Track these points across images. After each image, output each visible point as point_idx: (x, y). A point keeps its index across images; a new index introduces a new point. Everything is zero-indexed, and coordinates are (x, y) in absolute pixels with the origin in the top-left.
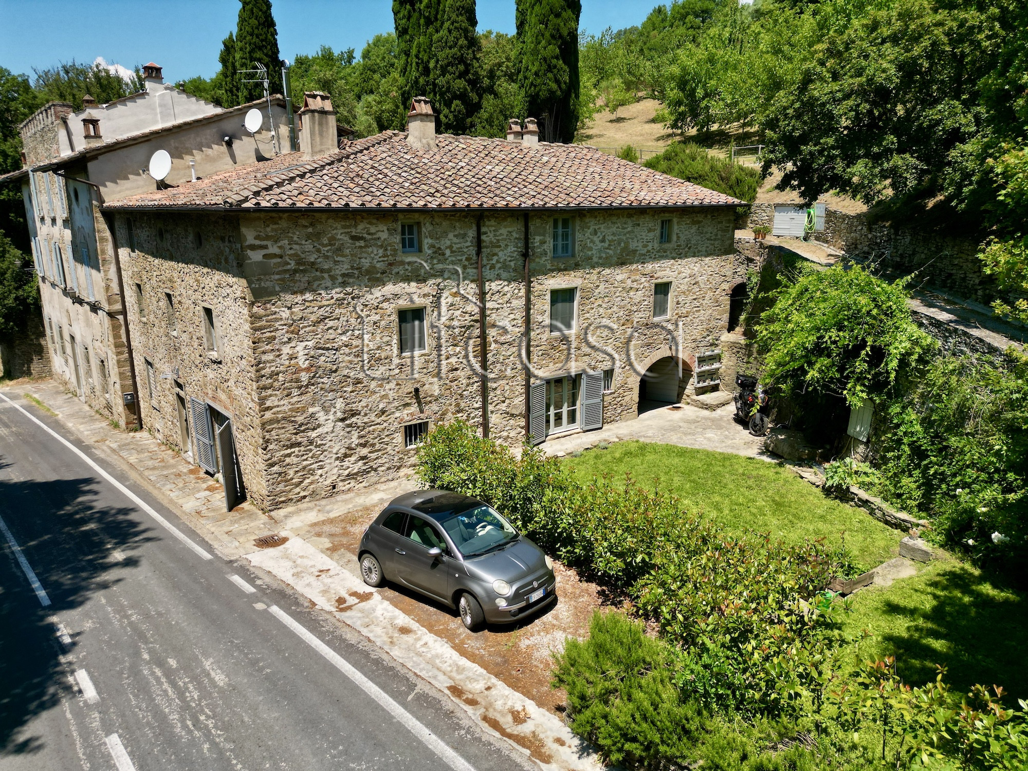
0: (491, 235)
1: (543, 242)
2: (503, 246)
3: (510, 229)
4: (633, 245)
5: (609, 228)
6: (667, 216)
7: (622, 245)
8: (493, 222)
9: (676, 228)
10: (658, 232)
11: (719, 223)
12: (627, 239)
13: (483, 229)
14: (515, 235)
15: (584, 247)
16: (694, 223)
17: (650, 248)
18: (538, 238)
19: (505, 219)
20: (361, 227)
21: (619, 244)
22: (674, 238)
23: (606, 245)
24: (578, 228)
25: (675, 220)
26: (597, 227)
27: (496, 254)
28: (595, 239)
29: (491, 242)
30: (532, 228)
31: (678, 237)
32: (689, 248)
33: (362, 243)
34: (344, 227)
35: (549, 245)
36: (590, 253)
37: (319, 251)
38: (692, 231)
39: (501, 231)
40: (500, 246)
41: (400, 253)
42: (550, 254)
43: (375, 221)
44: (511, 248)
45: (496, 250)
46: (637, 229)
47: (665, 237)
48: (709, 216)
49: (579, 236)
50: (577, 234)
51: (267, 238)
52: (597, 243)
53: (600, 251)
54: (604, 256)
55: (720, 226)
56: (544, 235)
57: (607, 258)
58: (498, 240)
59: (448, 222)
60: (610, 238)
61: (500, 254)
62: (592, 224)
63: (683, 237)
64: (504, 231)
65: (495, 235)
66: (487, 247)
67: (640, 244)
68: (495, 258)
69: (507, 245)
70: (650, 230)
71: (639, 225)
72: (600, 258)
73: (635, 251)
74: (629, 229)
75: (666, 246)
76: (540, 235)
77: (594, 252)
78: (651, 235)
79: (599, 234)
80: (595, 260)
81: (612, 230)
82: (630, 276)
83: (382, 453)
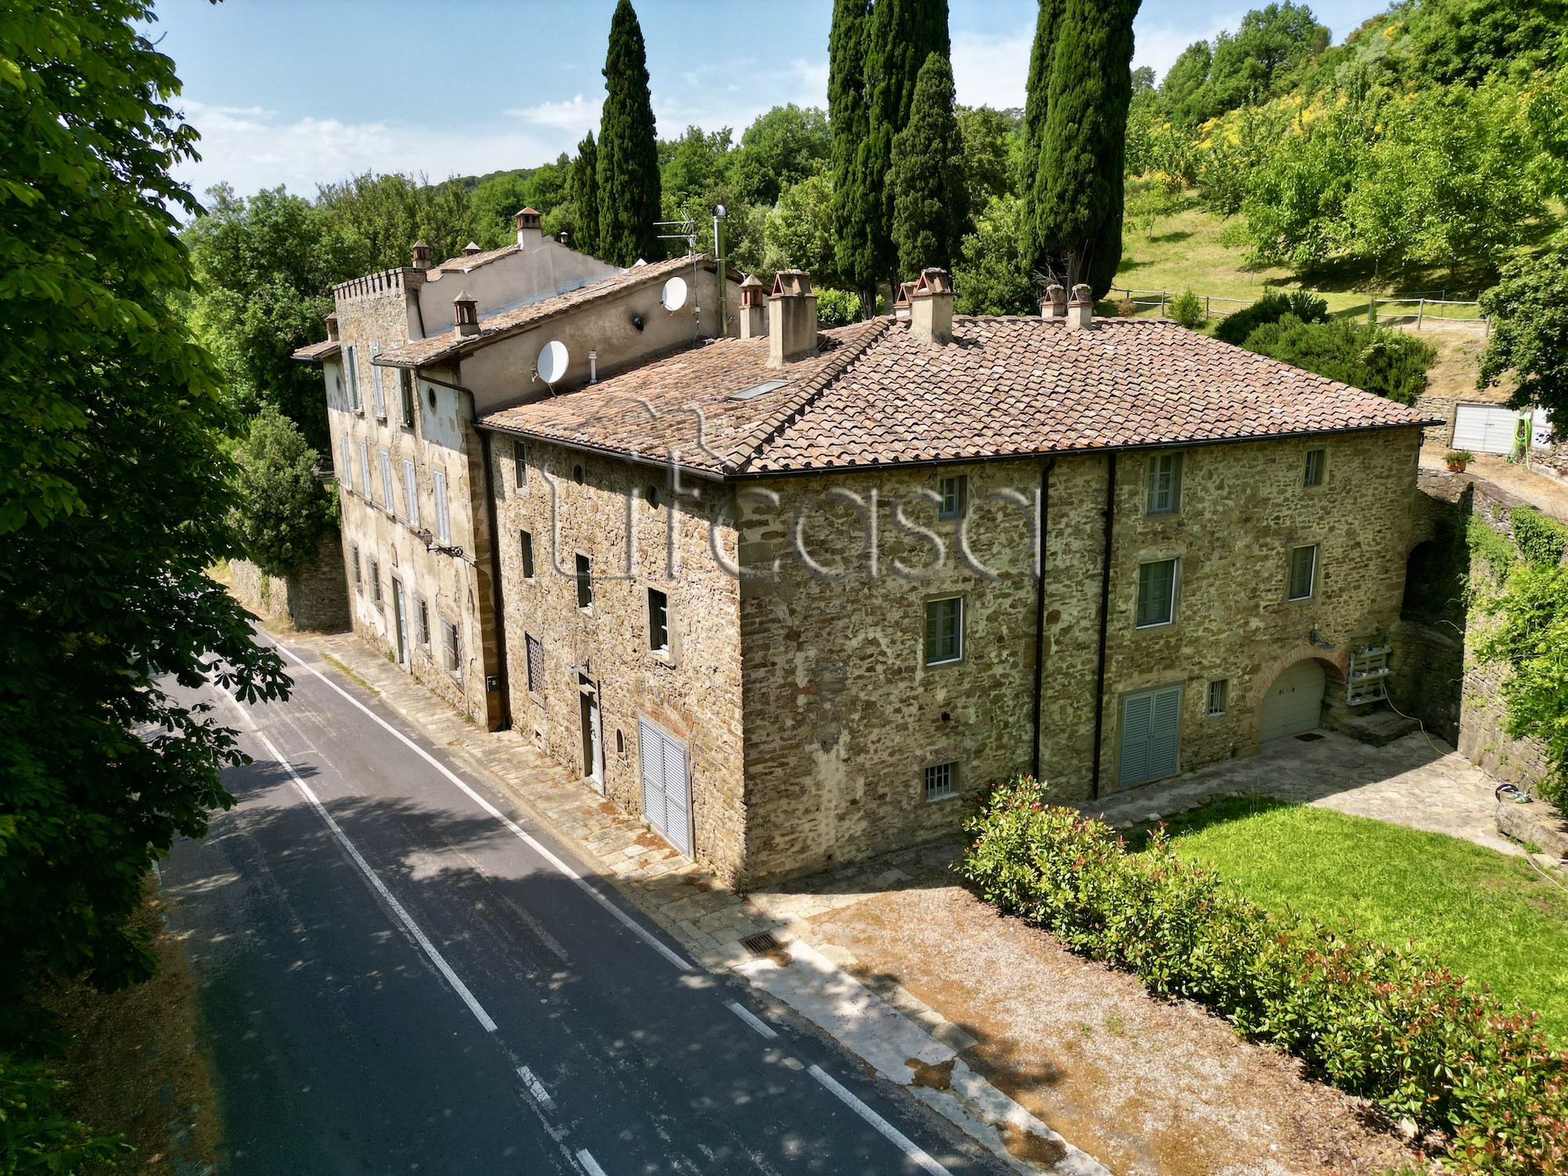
0: (1061, 487)
1: (1133, 494)
2: (1076, 502)
3: (1088, 478)
4: (1264, 492)
5: (1230, 468)
6: (1317, 444)
7: (1249, 491)
8: (1065, 469)
9: (1329, 462)
10: (1302, 471)
11: (1395, 450)
12: (1256, 482)
13: (1051, 480)
14: (1094, 485)
15: (1193, 497)
16: (1357, 453)
17: (1288, 495)
18: (1127, 488)
19: (1082, 463)
21: (1244, 491)
22: (1326, 477)
23: (1225, 493)
24: (1185, 469)
25: (1328, 451)
26: (1212, 468)
27: (1065, 515)
28: (1210, 485)
29: (1060, 498)
30: (1119, 475)
31: (1332, 476)
32: (1348, 492)
35: (1141, 500)
36: (1200, 506)
38: (1354, 465)
39: (1075, 481)
40: (1072, 503)
42: (1142, 511)
43: (906, 478)
44: (1089, 505)
45: (1065, 509)
46: (1272, 467)
47: (1313, 477)
48: (1381, 442)
49: (1186, 482)
50: (1184, 478)
52: (1212, 490)
53: (1215, 503)
54: (1220, 509)
55: (1396, 455)
56: (1135, 483)
57: (1224, 512)
58: (1070, 495)
59: (1003, 473)
60: (1231, 482)
61: (1072, 514)
62: (1206, 462)
63: (1339, 475)
64: (1079, 481)
65: (1066, 488)
66: (1054, 505)
67: (1275, 489)
68: (1065, 520)
69: (1082, 501)
70: (1290, 468)
71: (1274, 461)
72: (1215, 512)
73: (1266, 500)
74: (1259, 468)
75: (1315, 489)
76: (1129, 483)
77: (1206, 504)
78: (1292, 474)
79: (1215, 477)
80: (1207, 515)
81: (1230, 471)
82: (1257, 539)
83: (895, 807)
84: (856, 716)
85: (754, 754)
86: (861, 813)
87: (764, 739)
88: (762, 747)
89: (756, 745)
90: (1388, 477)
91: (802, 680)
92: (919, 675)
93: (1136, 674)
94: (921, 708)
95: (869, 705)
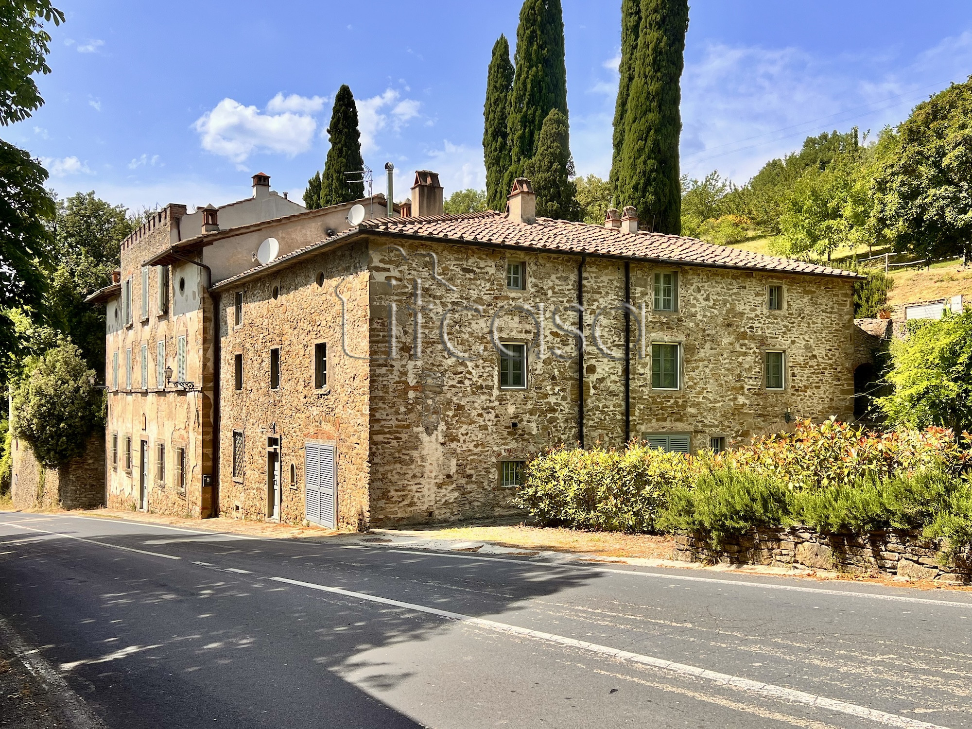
0: (593, 281)
1: (644, 294)
2: (604, 293)
3: (611, 278)
4: (740, 308)
5: (713, 287)
6: (776, 282)
7: (728, 305)
8: (594, 269)
9: (786, 295)
10: (766, 298)
11: (834, 295)
12: (733, 300)
13: (584, 275)
14: (616, 284)
15: (687, 303)
16: (806, 292)
17: (758, 312)
18: (639, 289)
19: (606, 267)
20: (471, 261)
21: (725, 305)
22: (785, 306)
23: (711, 303)
24: (680, 283)
25: (785, 288)
26: (700, 285)
27: (596, 300)
28: (699, 296)
29: (592, 288)
30: (633, 279)
31: (789, 306)
32: (803, 318)
33: (472, 276)
34: (457, 259)
35: (651, 297)
36: (693, 310)
38: (805, 300)
39: (602, 278)
40: (601, 293)
41: (505, 288)
42: (651, 307)
43: (484, 257)
44: (612, 296)
45: (597, 296)
46: (743, 292)
47: (775, 303)
48: (823, 288)
49: (681, 291)
50: (679, 289)
51: (390, 262)
52: (702, 301)
53: (704, 309)
54: (709, 314)
55: (835, 299)
56: (645, 287)
57: (711, 317)
58: (599, 287)
59: (551, 264)
60: (715, 297)
61: (601, 300)
62: (696, 282)
63: (794, 306)
64: (605, 279)
65: (596, 282)
66: (588, 292)
67: (748, 308)
68: (596, 304)
69: (607, 293)
70: (757, 295)
71: (745, 288)
72: (705, 316)
73: (742, 314)
74: (735, 291)
75: (777, 312)
76: (641, 286)
77: (698, 309)
78: (759, 299)
79: (702, 292)
80: (699, 317)
81: (716, 289)
82: (737, 339)
83: (479, 487)
84: (451, 413)
85: (377, 427)
86: (454, 486)
87: (385, 417)
88: (383, 423)
89: (378, 421)
90: (831, 313)
91: (412, 381)
92: (496, 392)
93: (654, 421)
94: (497, 416)
95: (459, 407)
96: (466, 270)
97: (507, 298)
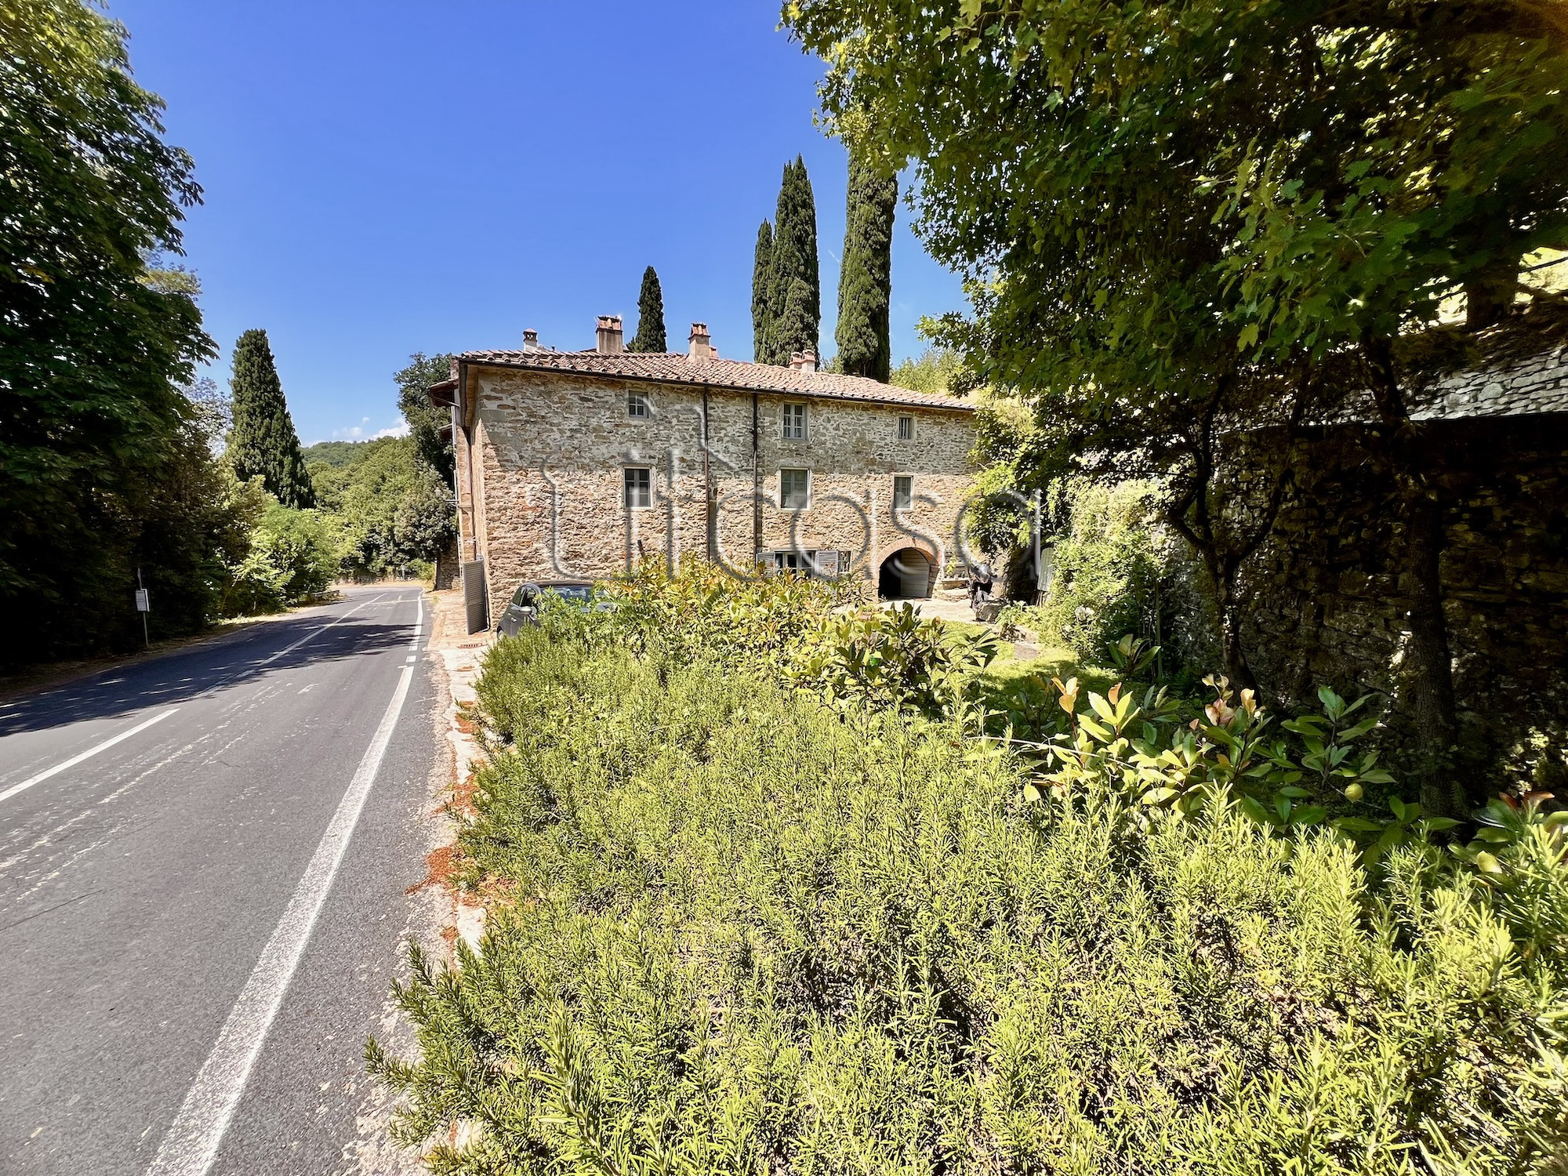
0: (720, 411)
1: (773, 423)
2: (731, 422)
3: (738, 408)
4: (869, 437)
5: (843, 418)
6: (906, 414)
7: (858, 435)
8: (720, 399)
9: (916, 426)
10: (897, 428)
12: (863, 429)
13: (711, 405)
14: (743, 413)
15: (817, 432)
16: (936, 423)
17: (888, 441)
18: (767, 419)
19: (733, 398)
20: (590, 390)
21: (855, 434)
22: (915, 435)
23: (841, 433)
24: (810, 414)
25: (915, 419)
26: (830, 416)
27: (724, 429)
28: (828, 425)
29: (719, 417)
30: (761, 410)
31: (919, 435)
32: (932, 447)
33: (591, 404)
34: (574, 389)
35: (780, 426)
36: (823, 438)
37: (549, 407)
38: (935, 430)
39: (729, 408)
40: (728, 422)
41: (626, 416)
42: (780, 435)
43: (602, 386)
44: (740, 425)
45: (724, 425)
46: (873, 423)
47: (905, 433)
49: (811, 421)
50: (809, 419)
51: (503, 391)
52: (831, 430)
53: (834, 438)
54: (839, 443)
56: (774, 416)
57: (841, 445)
58: (726, 416)
59: (673, 394)
60: (845, 427)
61: (728, 429)
62: (825, 412)
63: (924, 436)
64: (732, 409)
65: (723, 411)
66: (713, 421)
67: (877, 437)
68: (722, 432)
69: (735, 422)
70: (887, 425)
71: (875, 418)
72: (834, 444)
73: (871, 443)
74: (865, 421)
75: (907, 441)
76: (770, 416)
77: (827, 438)
78: (889, 429)
79: (832, 422)
80: (829, 445)
81: (846, 420)
82: (867, 465)
89: (494, 539)
91: (528, 502)
96: (583, 399)
97: (629, 426)
